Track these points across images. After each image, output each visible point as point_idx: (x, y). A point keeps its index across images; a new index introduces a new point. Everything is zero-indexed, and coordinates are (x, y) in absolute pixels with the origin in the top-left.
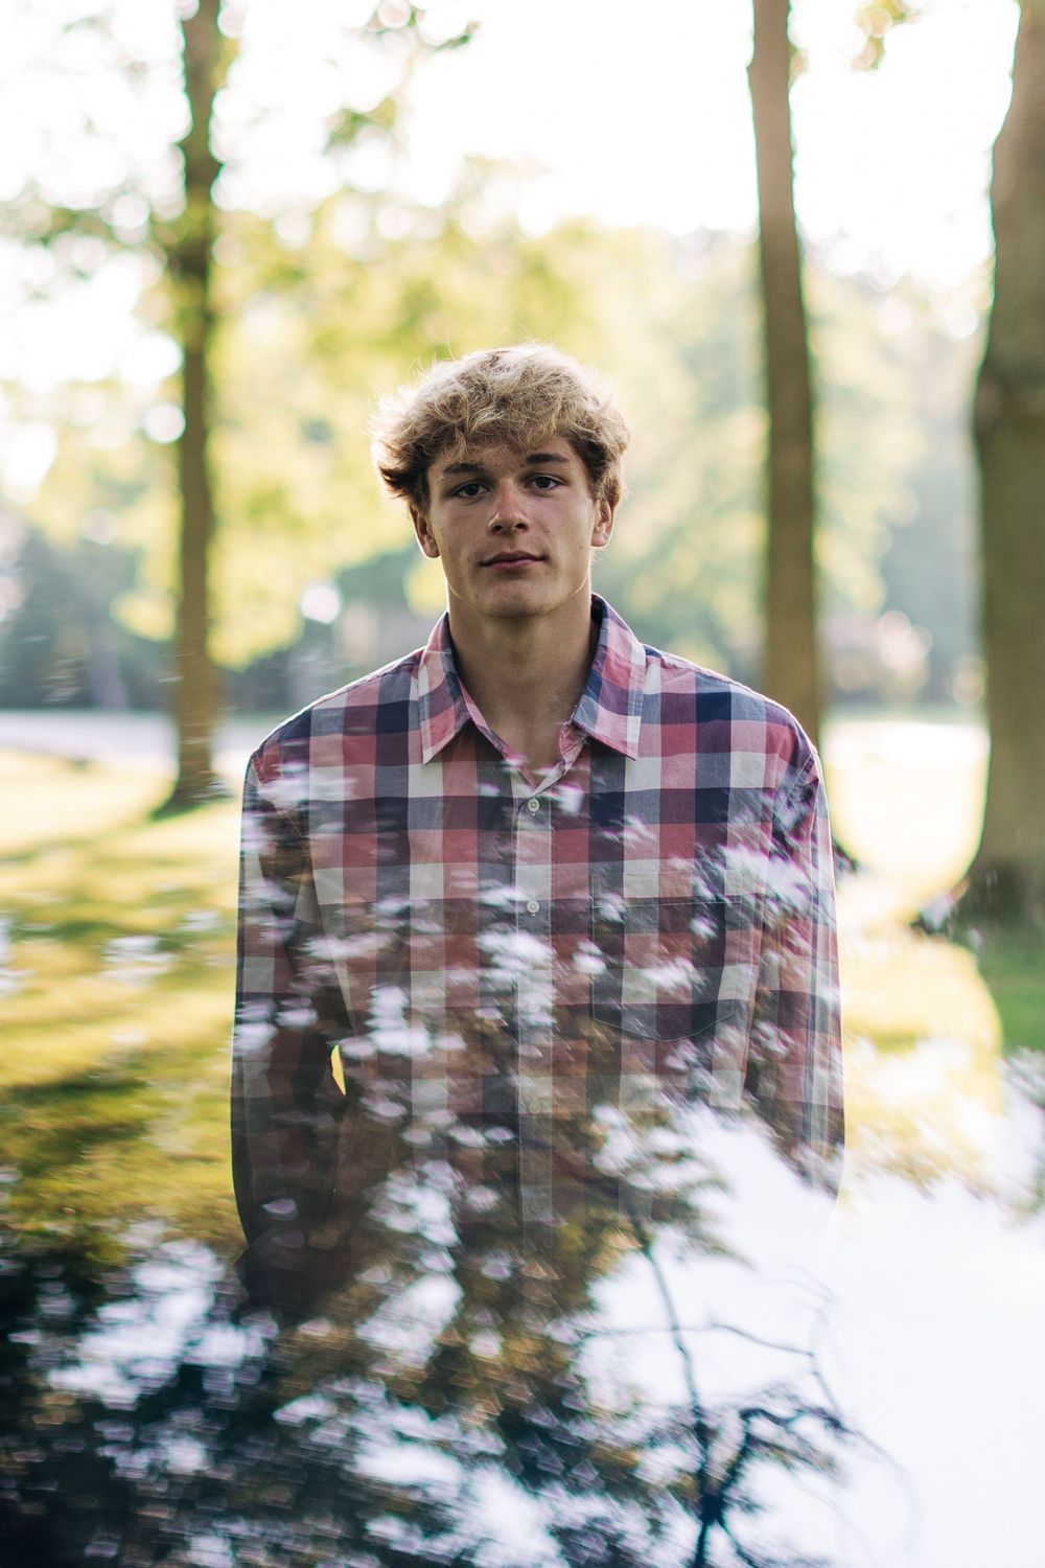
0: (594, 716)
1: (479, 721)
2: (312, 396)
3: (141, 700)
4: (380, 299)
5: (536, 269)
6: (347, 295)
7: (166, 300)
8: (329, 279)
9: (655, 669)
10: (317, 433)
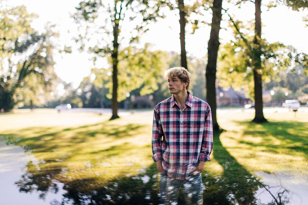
0: (188, 103)
1: (176, 104)
2: (128, 71)
3: (106, 106)
4: (137, 59)
5: (154, 56)
6: (133, 59)
7: (111, 59)
8: (130, 57)
9: (194, 99)
10: (129, 75)
